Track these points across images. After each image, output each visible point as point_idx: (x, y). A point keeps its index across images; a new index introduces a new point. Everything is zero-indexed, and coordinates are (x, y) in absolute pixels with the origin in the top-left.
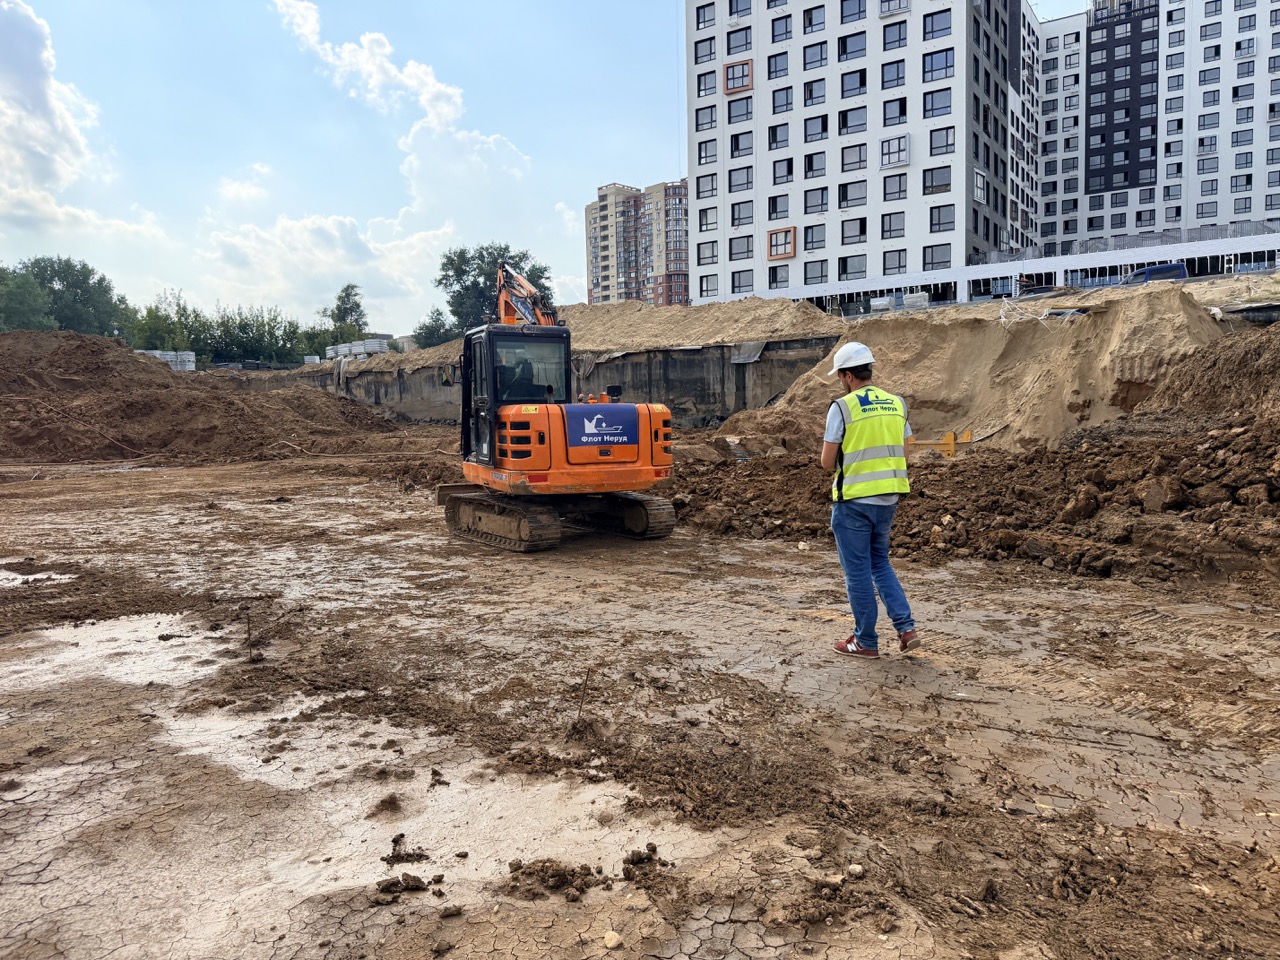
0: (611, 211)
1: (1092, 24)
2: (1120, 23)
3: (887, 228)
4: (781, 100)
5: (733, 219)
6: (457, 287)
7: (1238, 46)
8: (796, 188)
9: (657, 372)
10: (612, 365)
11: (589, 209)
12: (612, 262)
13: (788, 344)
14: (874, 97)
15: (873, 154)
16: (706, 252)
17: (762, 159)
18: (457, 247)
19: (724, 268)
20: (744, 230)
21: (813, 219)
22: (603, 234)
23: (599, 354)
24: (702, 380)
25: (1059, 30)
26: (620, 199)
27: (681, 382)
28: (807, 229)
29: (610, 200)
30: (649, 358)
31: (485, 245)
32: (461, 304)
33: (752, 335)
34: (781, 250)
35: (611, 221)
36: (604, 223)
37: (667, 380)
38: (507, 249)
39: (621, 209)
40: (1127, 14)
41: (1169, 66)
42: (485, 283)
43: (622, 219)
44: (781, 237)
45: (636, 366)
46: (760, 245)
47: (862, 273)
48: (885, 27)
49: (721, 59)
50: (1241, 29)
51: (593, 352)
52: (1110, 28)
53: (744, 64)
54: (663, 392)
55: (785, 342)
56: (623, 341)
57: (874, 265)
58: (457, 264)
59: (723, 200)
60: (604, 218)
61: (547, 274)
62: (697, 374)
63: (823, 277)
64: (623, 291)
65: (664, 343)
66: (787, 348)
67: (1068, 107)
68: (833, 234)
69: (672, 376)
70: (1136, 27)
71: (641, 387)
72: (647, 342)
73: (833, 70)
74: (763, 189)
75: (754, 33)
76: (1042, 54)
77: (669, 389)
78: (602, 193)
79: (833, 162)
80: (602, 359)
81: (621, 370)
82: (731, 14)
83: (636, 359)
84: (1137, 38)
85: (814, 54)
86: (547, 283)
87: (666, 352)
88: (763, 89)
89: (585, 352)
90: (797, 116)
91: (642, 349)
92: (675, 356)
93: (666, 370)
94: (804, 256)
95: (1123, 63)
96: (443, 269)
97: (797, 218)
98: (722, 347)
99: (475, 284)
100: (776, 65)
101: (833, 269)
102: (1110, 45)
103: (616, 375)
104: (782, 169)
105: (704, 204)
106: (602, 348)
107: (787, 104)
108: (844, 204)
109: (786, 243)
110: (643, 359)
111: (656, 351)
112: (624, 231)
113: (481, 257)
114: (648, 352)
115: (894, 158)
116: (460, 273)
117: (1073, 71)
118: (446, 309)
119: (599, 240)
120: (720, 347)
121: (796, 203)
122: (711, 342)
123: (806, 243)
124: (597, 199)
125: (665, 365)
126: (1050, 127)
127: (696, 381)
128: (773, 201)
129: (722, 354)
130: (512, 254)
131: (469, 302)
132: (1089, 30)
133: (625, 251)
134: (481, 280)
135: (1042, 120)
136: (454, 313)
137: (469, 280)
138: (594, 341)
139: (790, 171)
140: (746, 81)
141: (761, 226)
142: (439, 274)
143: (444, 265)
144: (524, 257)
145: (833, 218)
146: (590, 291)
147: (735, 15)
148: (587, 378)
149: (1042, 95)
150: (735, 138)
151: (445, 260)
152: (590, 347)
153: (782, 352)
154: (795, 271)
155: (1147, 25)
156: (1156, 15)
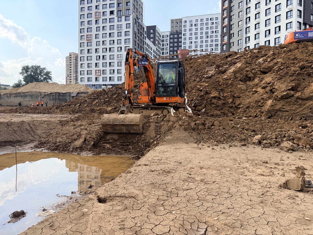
0: (72, 59)
1: (170, 34)
2: (175, 34)
3: (118, 72)
4: (98, 44)
5: (88, 66)
6: (26, 75)
7: (195, 42)
8: (101, 61)
9: (57, 97)
10: (48, 95)
11: (67, 58)
12: (72, 71)
13: (82, 93)
14: (116, 46)
15: (115, 57)
16: (82, 72)
17: (94, 55)
18: (26, 65)
19: (86, 77)
20: (90, 69)
21: (104, 68)
22: (70, 64)
23: (45, 93)
24: (66, 99)
25: (165, 34)
26: (75, 56)
27: (62, 99)
28: (103, 70)
29: (72, 56)
30: (56, 94)
31: (34, 65)
32: (26, 79)
33: (76, 91)
34: (98, 74)
35: (72, 61)
36: (70, 61)
37: (59, 99)
38: (40, 67)
39: (75, 58)
40: (177, 33)
41: (184, 44)
42: (33, 74)
43: (75, 61)
44: (98, 71)
45: (53, 95)
46: (93, 72)
47: (114, 80)
48: (118, 32)
49: (86, 33)
50: (195, 39)
51: (44, 92)
52: (174, 35)
53: (90, 35)
54: (58, 101)
55: (81, 93)
56: (51, 90)
57: (116, 79)
58: (26, 69)
59: (86, 62)
60: (71, 60)
61: (50, 73)
62: (65, 98)
63: (106, 80)
64: (75, 78)
65: (59, 91)
66: (82, 94)
67: (166, 50)
68: (108, 72)
69: (60, 98)
70: (178, 36)
71: (54, 100)
72: (56, 91)
73: (108, 39)
74: (94, 61)
75: (93, 29)
76: (161, 38)
77: (59, 101)
78: (70, 54)
79: (108, 57)
80: (46, 94)
81: (50, 96)
82: (88, 24)
83: (53, 94)
84: (179, 38)
85: (104, 35)
86: (50, 75)
87: (59, 93)
88: (94, 41)
89: (42, 92)
90: (101, 47)
91: (54, 92)
92: (61, 94)
93: (59, 97)
94: (102, 76)
95: (176, 42)
96: (22, 70)
97: (101, 68)
98: (70, 93)
99: (31, 74)
100: (96, 36)
101: (108, 79)
102: (174, 38)
103: (49, 97)
104: (98, 58)
105: (82, 62)
106: (46, 92)
107: (99, 44)
108: (110, 66)
109: (99, 73)
110: (54, 94)
111: (57, 93)
112: (76, 64)
113: (33, 68)
114: (55, 93)
115: (119, 58)
116: (27, 71)
117: (167, 43)
118: (22, 80)
119: (69, 65)
120: (69, 93)
121: (101, 65)
122: (68, 92)
123: (103, 73)
124: (69, 55)
125: (59, 96)
126: (163, 53)
127: (65, 99)
128: (96, 64)
129: (70, 94)
130: (41, 68)
131: (28, 79)
132: (170, 35)
133: (76, 68)
134: (32, 73)
135: (161, 52)
136: (24, 81)
137: (29, 73)
138: (45, 90)
139: (100, 58)
140: (91, 39)
141: (94, 69)
142: (21, 71)
143: (22, 69)
144: (44, 69)
145: (108, 69)
146: (66, 78)
147: (89, 25)
148: (43, 98)
149: (161, 47)
150: (88, 50)
151: (22, 68)
152: (44, 91)
153: (81, 94)
154: (101, 79)
155: (180, 35)
156: (181, 34)
